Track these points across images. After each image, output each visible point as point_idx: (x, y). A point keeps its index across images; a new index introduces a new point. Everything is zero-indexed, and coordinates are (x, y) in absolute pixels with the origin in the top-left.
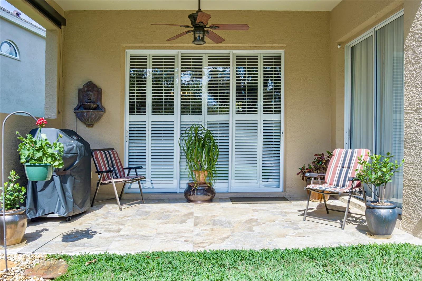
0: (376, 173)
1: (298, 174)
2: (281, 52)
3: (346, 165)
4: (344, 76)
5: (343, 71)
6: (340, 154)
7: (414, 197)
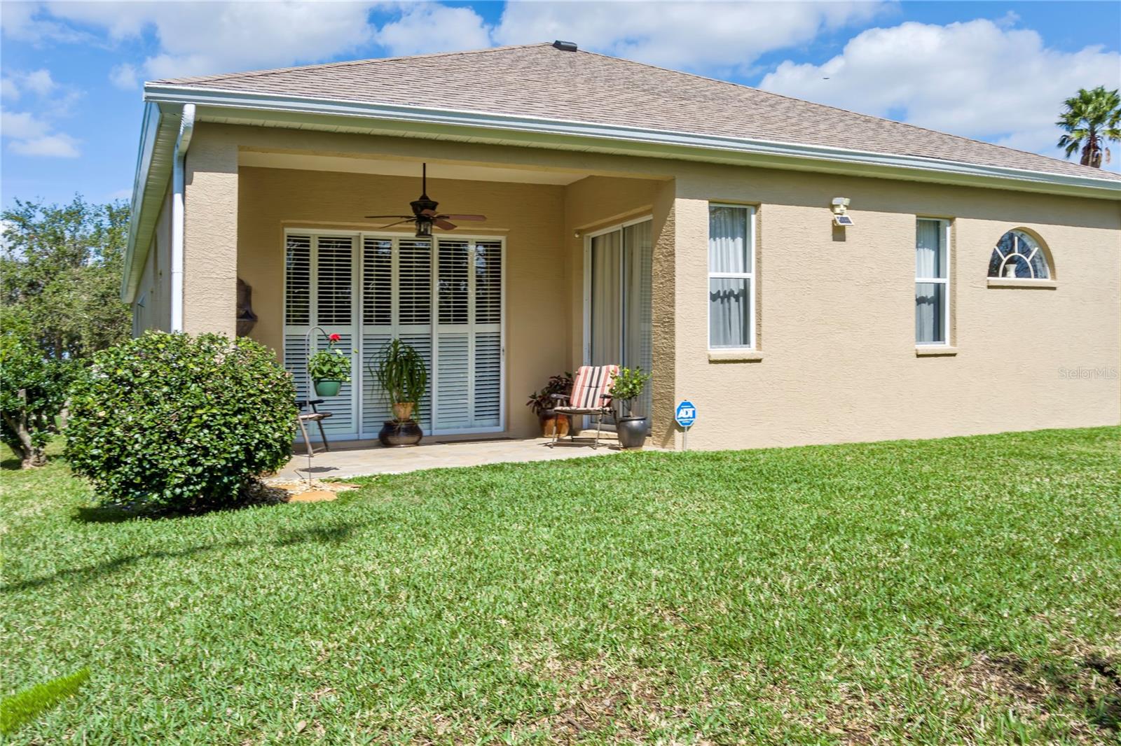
0: (627, 386)
1: (528, 404)
2: (502, 238)
3: (594, 384)
4: (582, 275)
5: (582, 268)
6: (586, 372)
7: (663, 410)
